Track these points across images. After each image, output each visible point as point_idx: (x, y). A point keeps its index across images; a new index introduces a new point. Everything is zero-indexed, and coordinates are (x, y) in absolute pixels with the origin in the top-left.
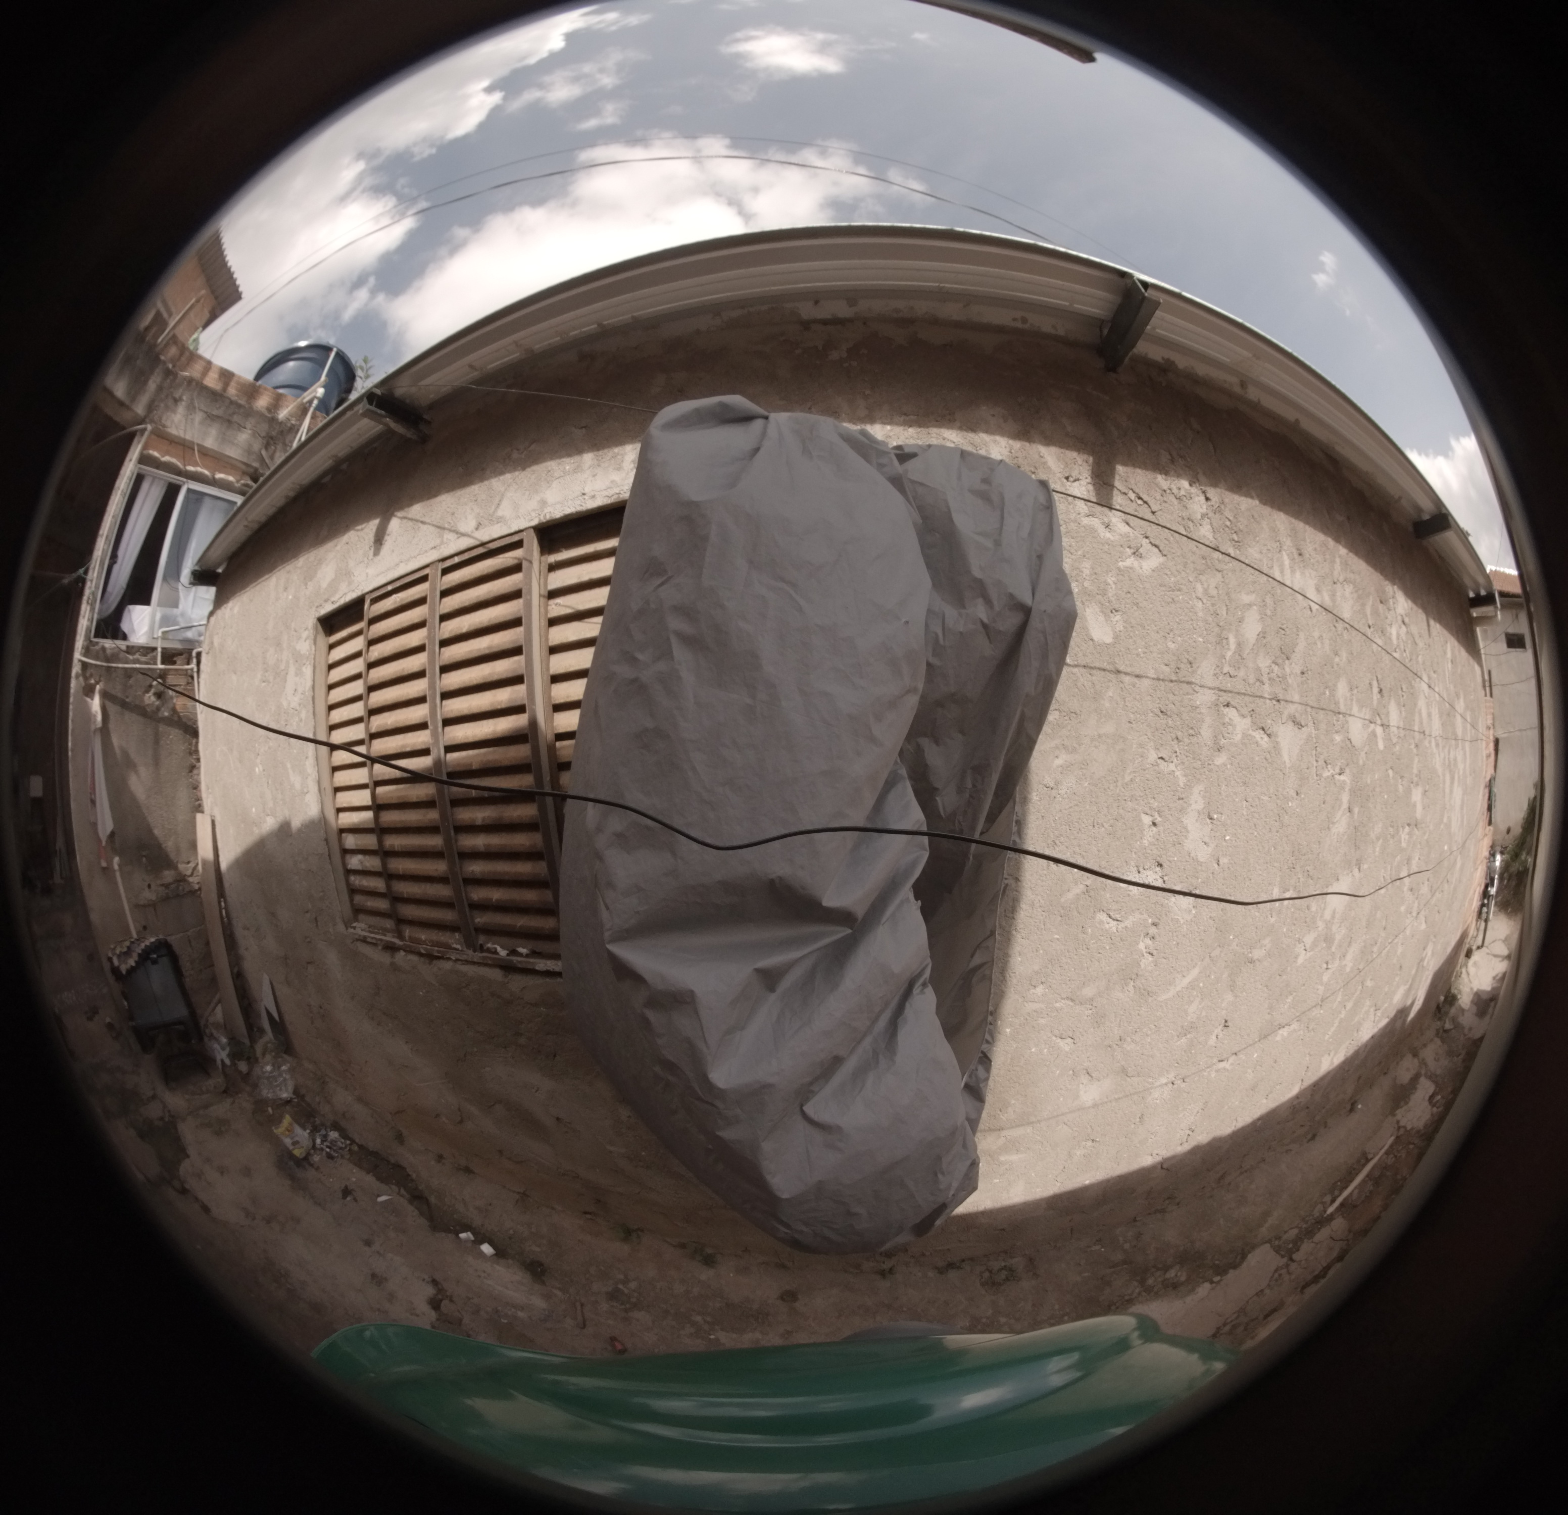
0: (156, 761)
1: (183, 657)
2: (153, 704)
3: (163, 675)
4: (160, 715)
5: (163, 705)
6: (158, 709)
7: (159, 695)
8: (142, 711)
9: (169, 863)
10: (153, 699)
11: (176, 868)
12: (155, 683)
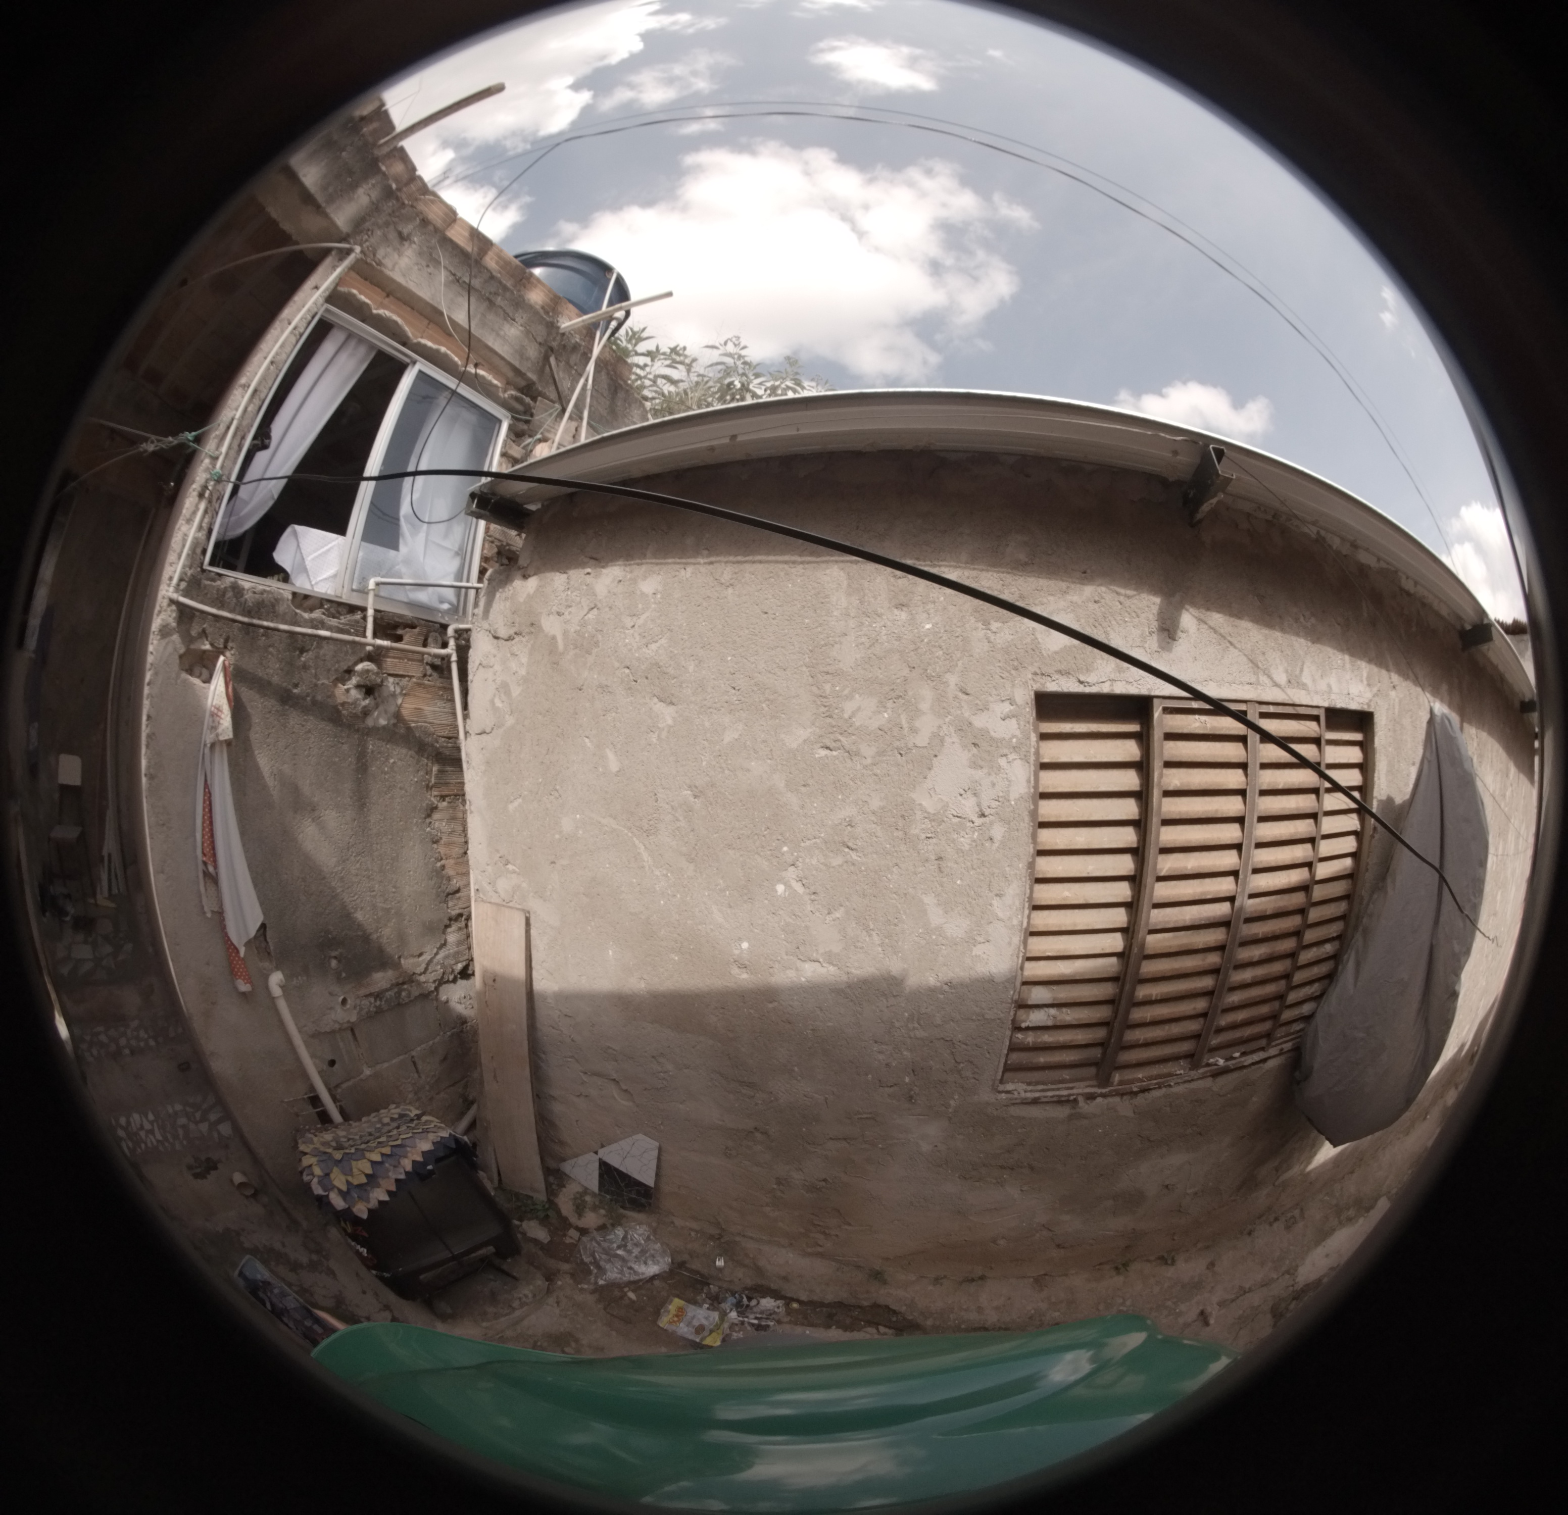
0: (362, 801)
1: (417, 630)
2: (355, 702)
3: (377, 656)
4: (370, 722)
5: (380, 707)
6: (365, 713)
7: (369, 691)
9: (384, 961)
10: (355, 694)
11: (397, 966)
12: (359, 667)
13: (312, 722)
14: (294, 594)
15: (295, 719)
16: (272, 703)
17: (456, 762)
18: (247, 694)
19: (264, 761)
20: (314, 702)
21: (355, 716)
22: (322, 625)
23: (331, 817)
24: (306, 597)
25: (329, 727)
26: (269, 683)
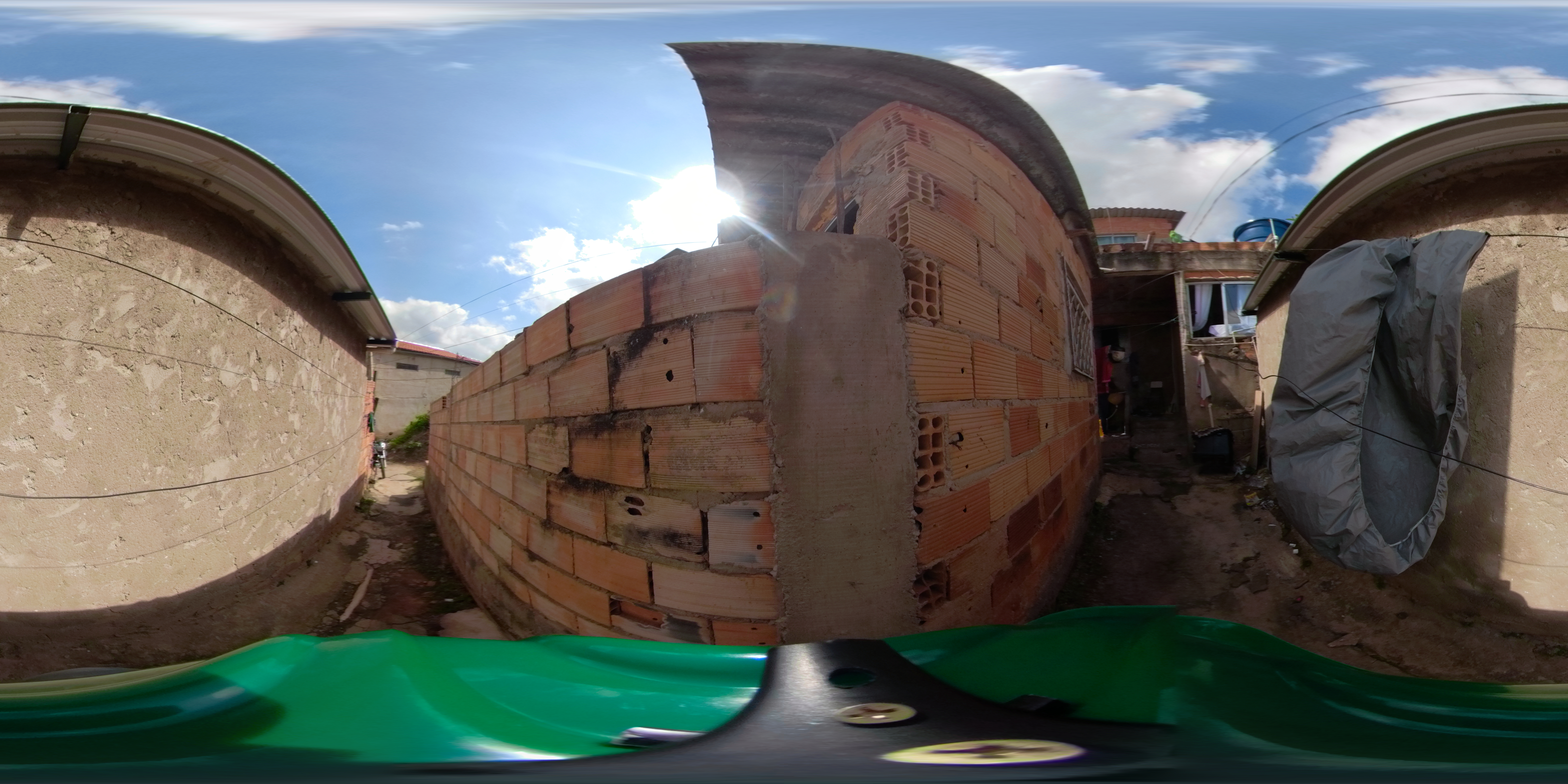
0: (1237, 373)
2: (1234, 356)
3: (1237, 346)
4: (1238, 359)
5: (1239, 356)
8: (1229, 358)
10: (1233, 354)
11: (1241, 406)
12: (1233, 349)
13: (1224, 360)
14: (1216, 338)
15: (1219, 360)
16: (1214, 358)
19: (1212, 368)
20: (1224, 357)
21: (1234, 358)
22: (1224, 343)
23: (1229, 377)
24: (1220, 337)
25: (1228, 361)
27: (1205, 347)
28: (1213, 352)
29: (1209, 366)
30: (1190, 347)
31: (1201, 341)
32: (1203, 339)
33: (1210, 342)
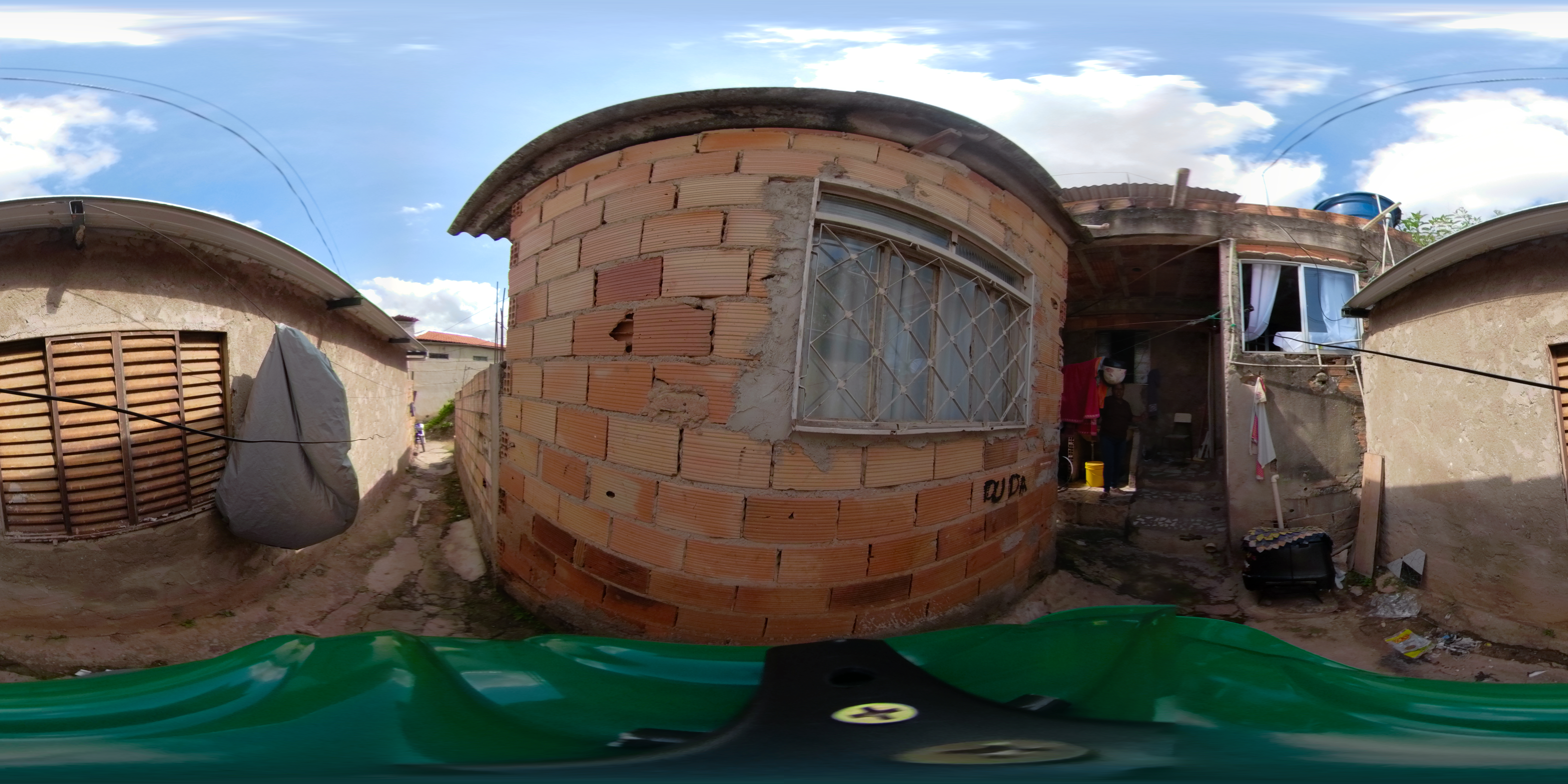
0: (1323, 420)
1: (1340, 360)
2: (1318, 387)
3: (1324, 370)
4: (1325, 393)
5: (1328, 387)
6: (1323, 390)
7: (1324, 382)
8: (1310, 392)
9: (1327, 476)
10: (1317, 384)
11: (1333, 478)
12: (1318, 375)
13: (1300, 395)
14: (1286, 355)
15: (1293, 394)
16: (1283, 390)
17: (1359, 404)
18: (1271, 387)
19: (1281, 408)
20: (1301, 388)
21: (1319, 391)
22: (1300, 363)
23: (1310, 426)
24: (1291, 355)
25: (1308, 396)
26: (1281, 384)
27: (1269, 367)
28: (1282, 379)
29: (1274, 404)
30: (1238, 367)
31: (1260, 357)
32: (1265, 354)
33: (1276, 360)
